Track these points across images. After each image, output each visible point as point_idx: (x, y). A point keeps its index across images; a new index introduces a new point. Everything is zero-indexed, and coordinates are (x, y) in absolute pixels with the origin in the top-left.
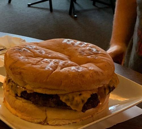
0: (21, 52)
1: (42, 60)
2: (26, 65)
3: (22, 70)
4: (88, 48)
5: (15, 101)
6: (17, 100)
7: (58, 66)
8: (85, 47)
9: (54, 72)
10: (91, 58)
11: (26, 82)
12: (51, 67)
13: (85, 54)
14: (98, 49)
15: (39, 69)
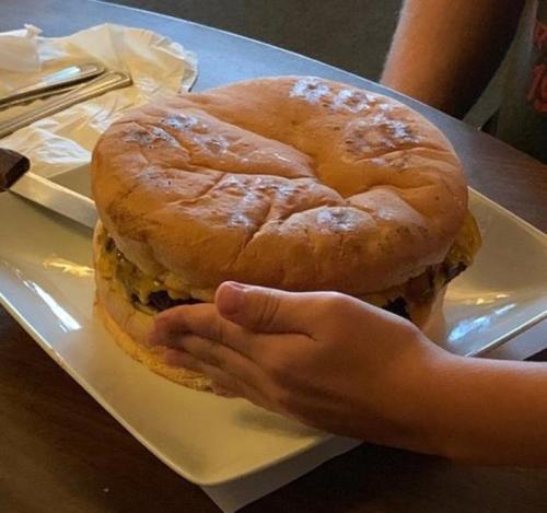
0: (145, 145)
1: (217, 181)
2: (163, 207)
3: (149, 227)
4: (377, 119)
5: (130, 315)
6: (137, 312)
7: (273, 209)
8: (369, 112)
9: (257, 235)
10: (387, 165)
11: (166, 265)
12: (247, 214)
13: (367, 149)
14: (413, 125)
15: (207, 224)
